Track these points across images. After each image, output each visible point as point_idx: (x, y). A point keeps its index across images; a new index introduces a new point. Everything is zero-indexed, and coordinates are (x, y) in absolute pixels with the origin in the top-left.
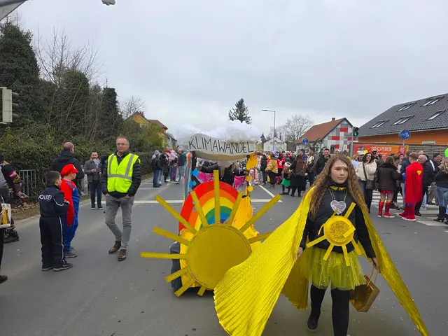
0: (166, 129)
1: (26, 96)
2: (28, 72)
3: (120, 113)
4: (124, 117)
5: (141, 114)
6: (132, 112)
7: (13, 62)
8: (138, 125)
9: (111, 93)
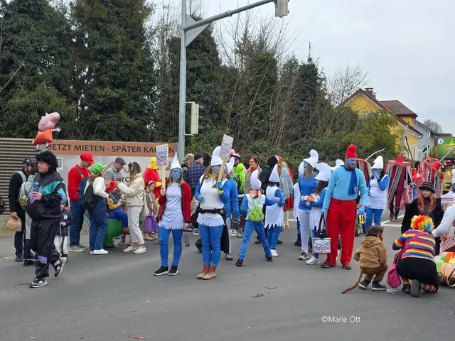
0: (414, 116)
1: (207, 97)
2: (209, 67)
3: (326, 97)
4: (335, 104)
5: (369, 94)
6: (345, 95)
7: (196, 59)
8: (355, 115)
9: (309, 72)
